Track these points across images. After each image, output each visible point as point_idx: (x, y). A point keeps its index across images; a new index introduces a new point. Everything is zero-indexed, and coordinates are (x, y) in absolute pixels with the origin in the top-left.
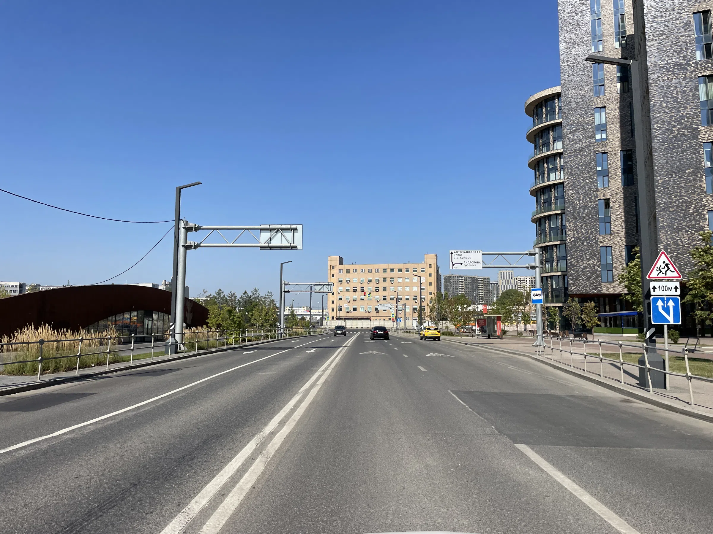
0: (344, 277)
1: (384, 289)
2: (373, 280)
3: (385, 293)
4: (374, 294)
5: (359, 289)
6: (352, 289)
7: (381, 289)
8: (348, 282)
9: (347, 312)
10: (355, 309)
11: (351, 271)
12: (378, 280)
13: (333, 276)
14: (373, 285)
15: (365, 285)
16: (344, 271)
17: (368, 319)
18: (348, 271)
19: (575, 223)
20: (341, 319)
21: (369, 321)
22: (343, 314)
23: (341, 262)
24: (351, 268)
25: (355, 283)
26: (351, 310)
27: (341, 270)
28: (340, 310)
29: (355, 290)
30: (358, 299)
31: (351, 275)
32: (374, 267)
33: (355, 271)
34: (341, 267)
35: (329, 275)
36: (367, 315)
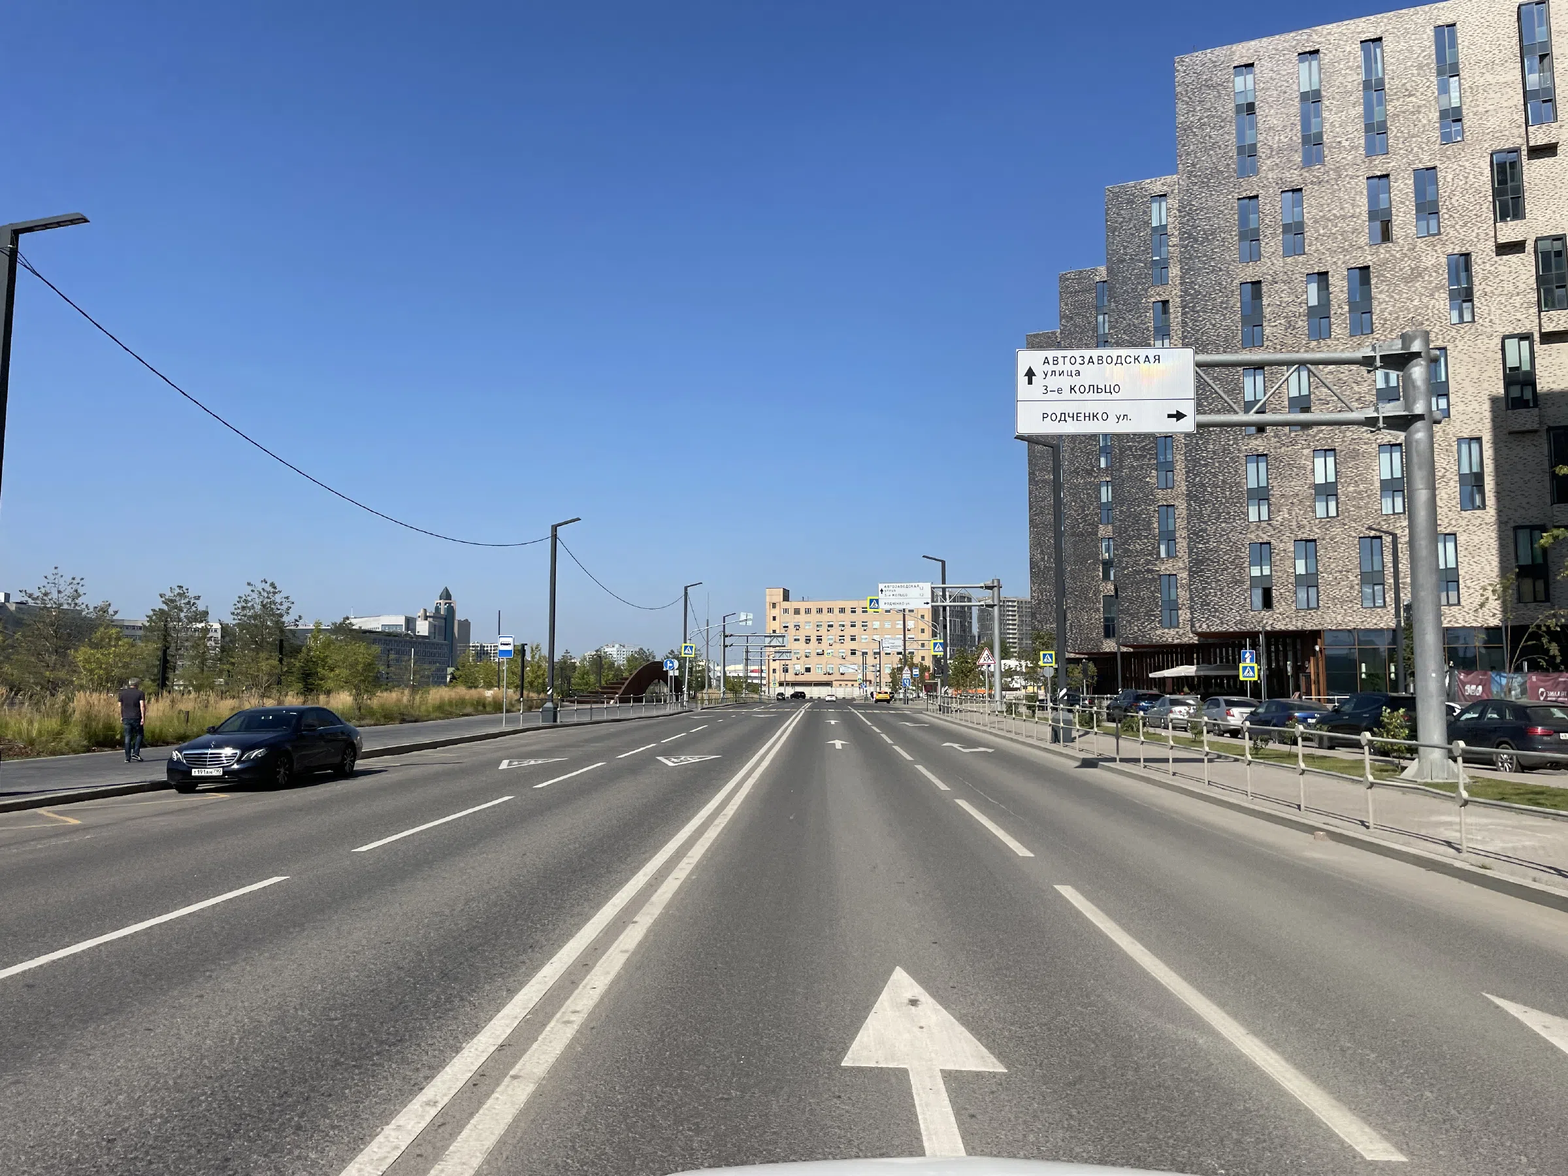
0: (791, 620)
1: (853, 639)
2: (836, 625)
3: (854, 645)
4: (837, 646)
5: (813, 639)
6: (803, 639)
7: (847, 638)
8: (797, 627)
9: (796, 674)
10: (808, 670)
11: (802, 611)
12: (843, 626)
13: (774, 618)
14: (837, 631)
15: (823, 631)
16: (791, 611)
17: (828, 684)
18: (797, 612)
19: (1040, 585)
20: (788, 684)
21: (829, 688)
22: (790, 677)
23: (786, 597)
24: (802, 606)
25: (809, 630)
26: (803, 671)
27: (786, 611)
28: (786, 671)
29: (808, 641)
30: (814, 654)
31: (802, 618)
32: (837, 605)
33: (808, 611)
34: (786, 605)
35: (768, 617)
36: (826, 678)
